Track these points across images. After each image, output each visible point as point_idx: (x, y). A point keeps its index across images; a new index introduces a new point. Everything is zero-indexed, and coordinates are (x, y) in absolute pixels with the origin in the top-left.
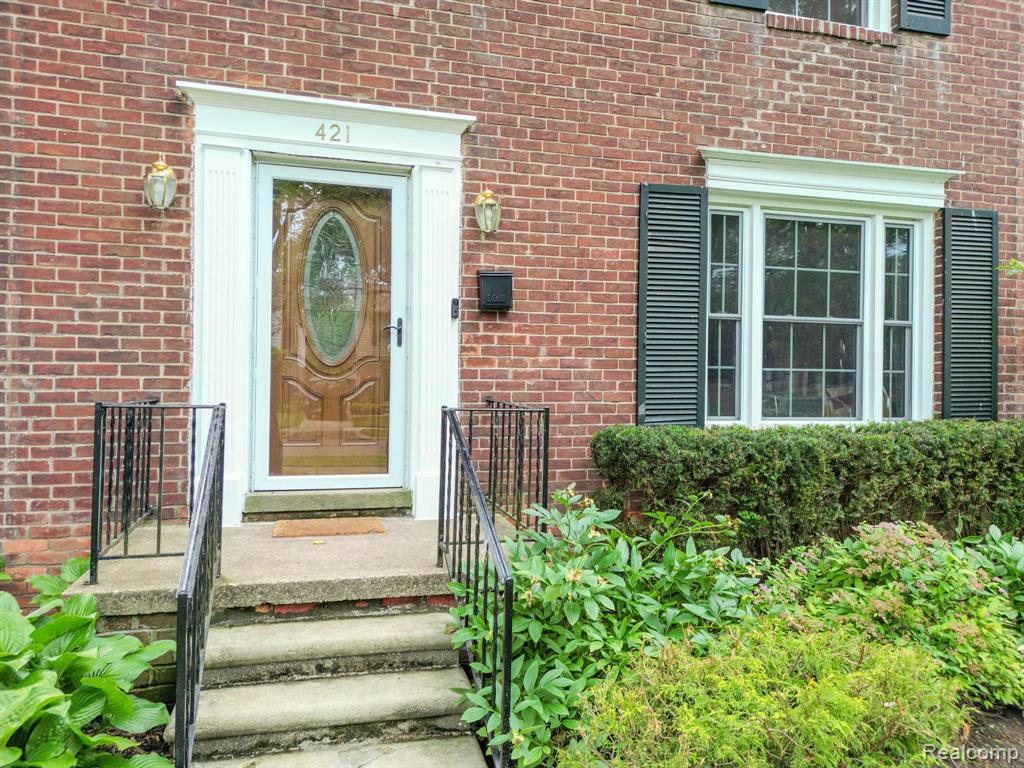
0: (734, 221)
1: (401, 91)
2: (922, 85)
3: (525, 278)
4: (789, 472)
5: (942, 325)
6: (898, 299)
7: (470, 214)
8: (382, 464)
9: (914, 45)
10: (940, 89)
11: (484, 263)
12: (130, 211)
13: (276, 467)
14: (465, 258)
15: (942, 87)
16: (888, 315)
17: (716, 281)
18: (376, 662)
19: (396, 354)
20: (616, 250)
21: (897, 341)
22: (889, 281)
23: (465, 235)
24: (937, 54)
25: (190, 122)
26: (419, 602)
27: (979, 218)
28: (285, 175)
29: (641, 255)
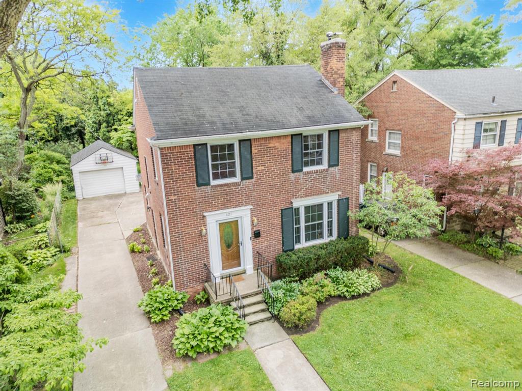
0: (298, 209)
1: (239, 204)
2: (334, 177)
3: (262, 230)
4: (308, 262)
5: (338, 220)
6: (330, 215)
7: (252, 221)
8: (239, 265)
9: (332, 169)
10: (337, 177)
11: (255, 229)
12: (198, 236)
13: (223, 269)
14: (252, 229)
15: (338, 176)
16: (328, 218)
17: (296, 218)
18: (254, 304)
19: (241, 247)
20: (278, 221)
21: (330, 224)
22: (328, 212)
23: (251, 225)
24: (337, 171)
25: (206, 219)
26: (257, 294)
27: (345, 199)
28: (220, 222)
29: (282, 221)
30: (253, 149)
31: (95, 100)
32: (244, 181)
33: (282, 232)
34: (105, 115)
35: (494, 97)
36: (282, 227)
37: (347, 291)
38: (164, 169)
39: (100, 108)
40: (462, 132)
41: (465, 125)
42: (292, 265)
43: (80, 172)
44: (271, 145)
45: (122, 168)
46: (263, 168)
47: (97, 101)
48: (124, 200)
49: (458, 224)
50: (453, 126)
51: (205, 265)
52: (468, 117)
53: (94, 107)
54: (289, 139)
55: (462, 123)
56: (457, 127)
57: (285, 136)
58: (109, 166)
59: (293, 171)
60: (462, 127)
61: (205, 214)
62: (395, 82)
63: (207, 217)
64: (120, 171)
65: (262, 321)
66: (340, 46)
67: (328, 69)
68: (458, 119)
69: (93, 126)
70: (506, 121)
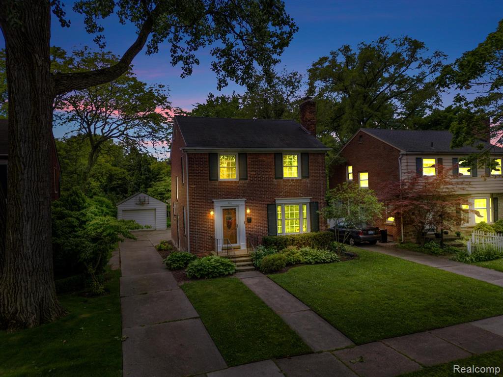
1: (237, 197)
2: (306, 185)
3: (253, 218)
5: (311, 219)
7: (246, 210)
9: (304, 180)
11: (248, 218)
12: (208, 215)
13: (224, 244)
14: (246, 216)
16: (303, 217)
17: (278, 213)
18: (244, 261)
19: (237, 229)
20: (265, 213)
21: (305, 221)
23: (245, 213)
24: (308, 181)
26: (246, 256)
27: (316, 203)
28: (224, 208)
29: (268, 213)
30: (248, 160)
31: (139, 167)
32: (241, 181)
33: (268, 222)
34: (144, 178)
35: (432, 143)
36: (268, 218)
37: (312, 259)
38: (189, 167)
39: (141, 173)
40: (405, 164)
41: (407, 159)
42: (273, 241)
43: (123, 211)
44: (260, 159)
45: (155, 209)
46: (254, 173)
47: (140, 168)
48: (155, 232)
49: (414, 238)
50: (399, 160)
51: (211, 237)
52: (408, 153)
53: (136, 172)
54: (273, 156)
55: (405, 157)
56: (402, 162)
57: (270, 154)
58: (145, 207)
59: (276, 178)
60: (405, 161)
61: (214, 200)
62: (361, 136)
63: (215, 203)
64: (153, 211)
65: (248, 270)
66: (312, 104)
67: (304, 119)
68: (402, 155)
69: (134, 187)
70: (442, 159)
